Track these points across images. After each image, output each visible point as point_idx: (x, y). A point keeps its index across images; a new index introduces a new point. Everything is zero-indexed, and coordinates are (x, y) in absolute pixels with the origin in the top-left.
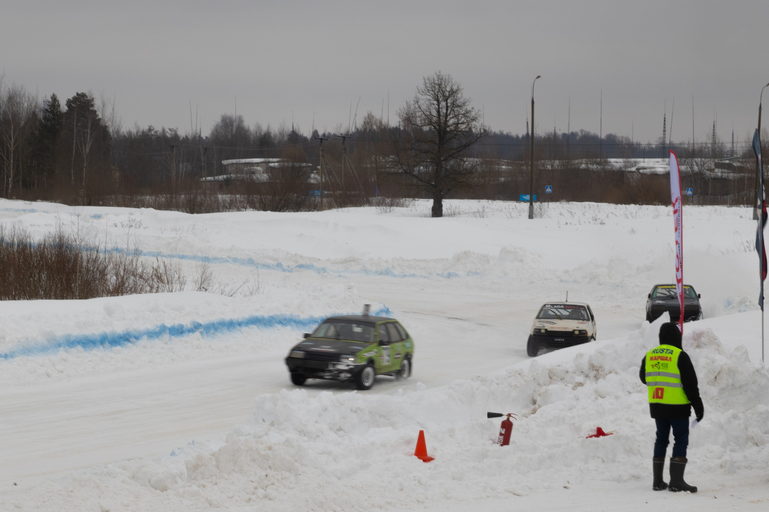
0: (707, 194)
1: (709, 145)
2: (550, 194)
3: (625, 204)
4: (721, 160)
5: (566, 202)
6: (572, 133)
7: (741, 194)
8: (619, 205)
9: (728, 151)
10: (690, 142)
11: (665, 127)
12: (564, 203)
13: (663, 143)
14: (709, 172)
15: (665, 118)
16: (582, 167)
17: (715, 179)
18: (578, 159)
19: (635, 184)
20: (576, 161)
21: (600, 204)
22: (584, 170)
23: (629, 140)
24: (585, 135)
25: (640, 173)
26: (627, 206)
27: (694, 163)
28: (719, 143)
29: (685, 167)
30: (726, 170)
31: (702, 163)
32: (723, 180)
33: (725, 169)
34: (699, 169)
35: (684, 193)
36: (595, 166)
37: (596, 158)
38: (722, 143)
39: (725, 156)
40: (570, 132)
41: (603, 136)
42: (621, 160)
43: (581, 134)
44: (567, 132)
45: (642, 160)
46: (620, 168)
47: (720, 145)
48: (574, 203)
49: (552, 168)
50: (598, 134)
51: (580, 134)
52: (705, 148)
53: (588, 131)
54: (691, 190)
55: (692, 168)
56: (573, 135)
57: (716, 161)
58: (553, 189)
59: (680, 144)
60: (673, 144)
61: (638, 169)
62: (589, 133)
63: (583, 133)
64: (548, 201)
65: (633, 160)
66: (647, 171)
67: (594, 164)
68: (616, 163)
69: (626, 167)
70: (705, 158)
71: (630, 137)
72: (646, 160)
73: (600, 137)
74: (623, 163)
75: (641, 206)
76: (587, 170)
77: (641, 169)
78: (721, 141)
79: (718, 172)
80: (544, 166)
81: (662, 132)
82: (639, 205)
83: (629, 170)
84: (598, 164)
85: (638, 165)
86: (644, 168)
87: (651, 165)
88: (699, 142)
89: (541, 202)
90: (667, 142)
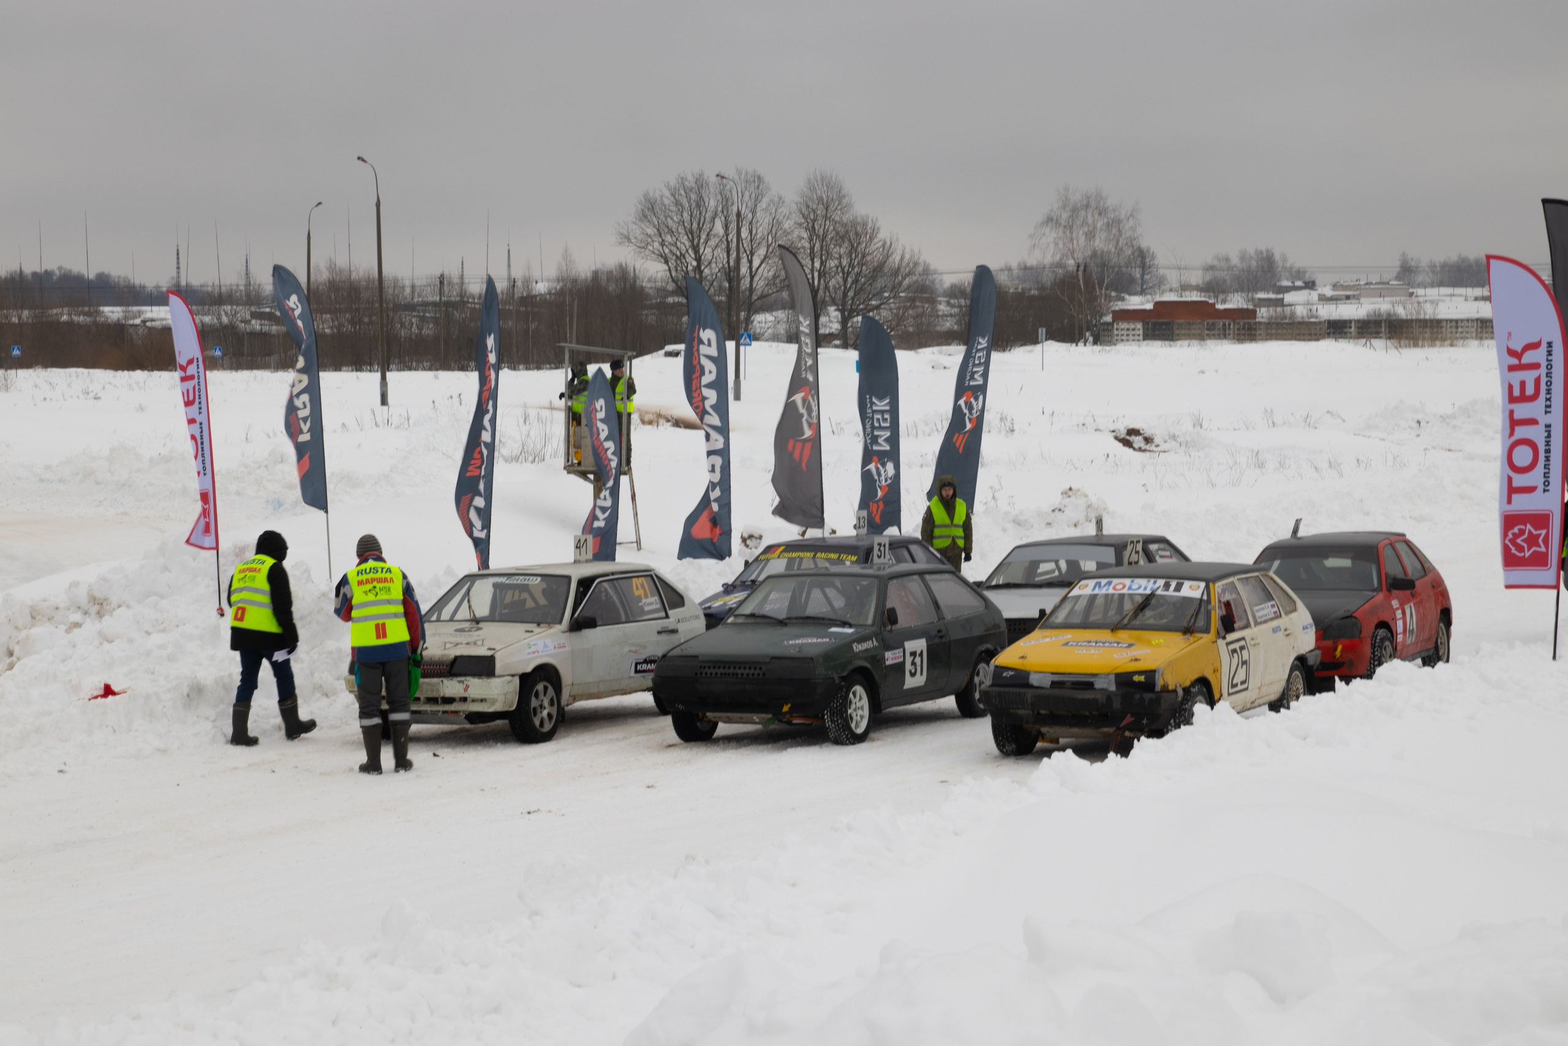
0: (243, 355)
1: (242, 288)
2: (18, 358)
3: (128, 370)
4: (260, 308)
5: (43, 368)
6: (46, 271)
7: (289, 353)
8: (120, 373)
9: (267, 296)
10: (215, 284)
11: (178, 263)
12: (40, 370)
13: (178, 285)
14: (243, 325)
15: (178, 250)
16: (62, 319)
17: (252, 334)
18: (56, 307)
19: (140, 342)
20: (55, 311)
21: (92, 371)
22: (67, 323)
23: (129, 281)
24: (64, 274)
25: (147, 327)
26: (131, 373)
27: (223, 313)
28: (255, 284)
29: (210, 317)
30: (266, 322)
31: (233, 312)
32: (262, 336)
33: (265, 320)
34: (229, 321)
35: (210, 353)
36: (81, 317)
37: (84, 305)
38: (259, 285)
39: (265, 302)
40: (43, 270)
41: (92, 276)
42: (118, 309)
43: (60, 272)
44: (38, 270)
45: (148, 308)
46: (118, 320)
47: (256, 287)
48: (55, 370)
49: (19, 320)
50: (84, 272)
51: (57, 272)
52: (236, 292)
53: (68, 268)
54: (220, 349)
55: (219, 318)
56: (48, 274)
57: (253, 309)
58: (23, 352)
59: (201, 286)
60: (191, 287)
61: (144, 322)
62: (70, 271)
63: (62, 272)
64: (17, 368)
65: (135, 309)
66: (157, 324)
67: (80, 315)
68: (112, 313)
69: (126, 318)
70: (237, 305)
71: (131, 277)
72: (155, 308)
73: (86, 276)
74: (121, 314)
75: (152, 373)
76: (70, 324)
77: (147, 321)
78: (258, 282)
79: (256, 325)
80: (7, 318)
81: (175, 270)
82: (149, 371)
83: (131, 322)
84: (85, 314)
85: (144, 316)
86: (152, 320)
87: (162, 315)
88: (228, 283)
89: (6, 369)
90: (183, 283)
